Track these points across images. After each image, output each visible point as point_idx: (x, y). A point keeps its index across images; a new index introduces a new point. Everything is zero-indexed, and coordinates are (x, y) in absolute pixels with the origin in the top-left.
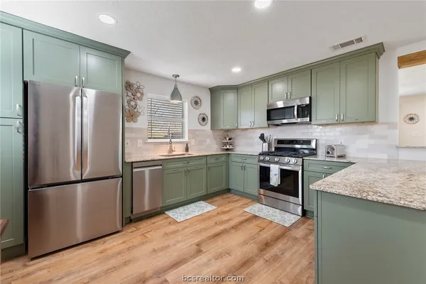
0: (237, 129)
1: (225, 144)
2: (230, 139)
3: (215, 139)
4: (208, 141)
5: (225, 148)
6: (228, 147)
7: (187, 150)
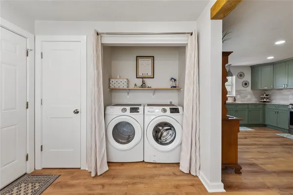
0: (273, 89)
1: (263, 98)
2: (266, 95)
3: (254, 95)
4: (249, 96)
5: (262, 100)
6: (265, 100)
7: (235, 100)
